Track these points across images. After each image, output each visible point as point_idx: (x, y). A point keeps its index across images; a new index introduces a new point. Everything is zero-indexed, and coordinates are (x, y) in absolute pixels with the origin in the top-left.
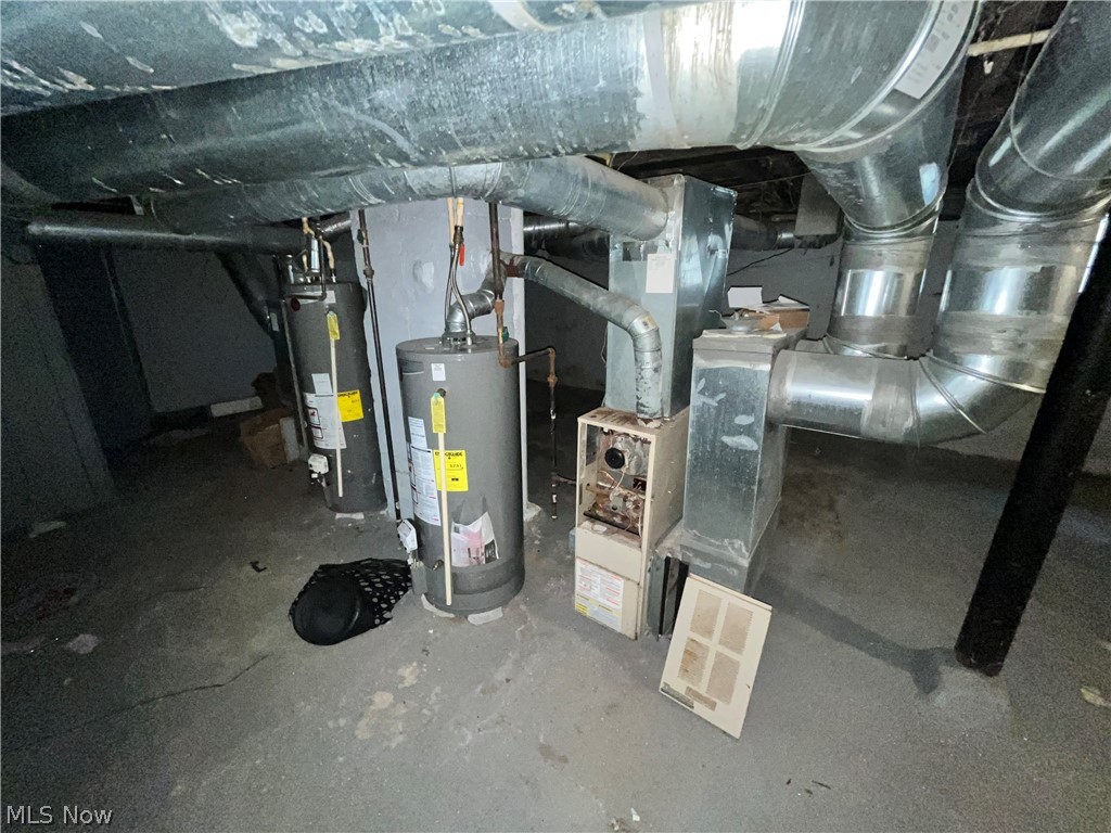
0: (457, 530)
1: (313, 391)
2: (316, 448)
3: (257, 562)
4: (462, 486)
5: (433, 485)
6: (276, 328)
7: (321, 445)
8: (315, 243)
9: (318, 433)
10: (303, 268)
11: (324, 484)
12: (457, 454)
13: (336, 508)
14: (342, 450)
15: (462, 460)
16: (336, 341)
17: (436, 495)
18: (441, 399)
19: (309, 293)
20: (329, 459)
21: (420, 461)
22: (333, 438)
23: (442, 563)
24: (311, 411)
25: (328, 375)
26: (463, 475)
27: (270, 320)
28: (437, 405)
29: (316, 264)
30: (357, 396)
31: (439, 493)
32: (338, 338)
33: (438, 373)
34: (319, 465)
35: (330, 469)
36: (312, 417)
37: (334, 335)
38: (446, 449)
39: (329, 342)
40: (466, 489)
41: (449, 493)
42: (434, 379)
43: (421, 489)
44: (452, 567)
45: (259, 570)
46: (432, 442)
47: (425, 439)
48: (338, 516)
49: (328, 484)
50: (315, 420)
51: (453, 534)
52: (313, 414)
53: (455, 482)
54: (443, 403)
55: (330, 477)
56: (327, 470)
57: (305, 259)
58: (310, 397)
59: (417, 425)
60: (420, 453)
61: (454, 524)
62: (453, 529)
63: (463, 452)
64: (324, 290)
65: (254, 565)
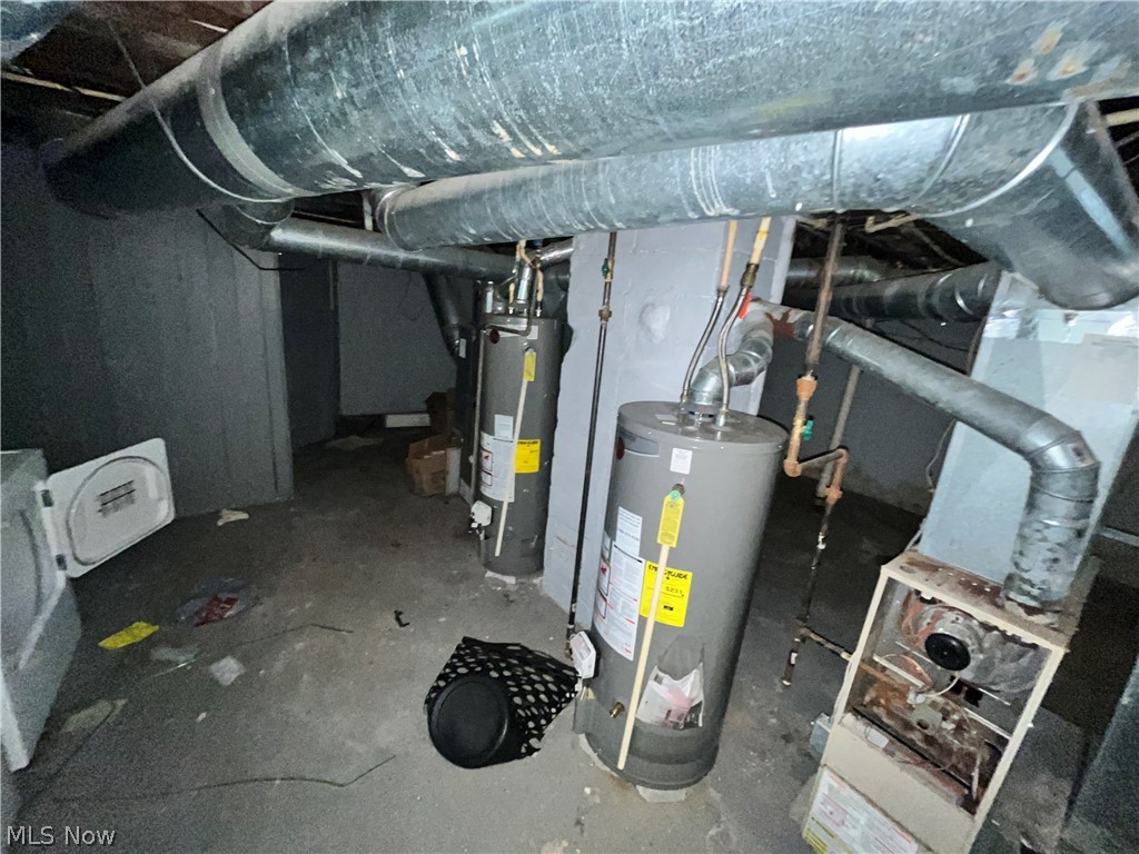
0: (657, 679)
1: (492, 433)
2: (482, 495)
3: (401, 613)
4: (677, 619)
5: (635, 606)
6: (462, 354)
7: (487, 492)
8: (527, 272)
9: (486, 479)
10: (507, 297)
11: (482, 536)
12: (679, 575)
13: (489, 565)
14: (509, 504)
15: (685, 586)
16: (529, 383)
17: (636, 620)
18: (680, 501)
19: (510, 326)
20: (493, 511)
21: (623, 568)
22: (502, 487)
23: (622, 709)
24: (485, 454)
25: (512, 418)
26: (681, 606)
27: (458, 346)
28: (673, 510)
29: (523, 294)
30: (537, 447)
31: (642, 621)
32: (532, 380)
33: (681, 461)
34: (481, 514)
35: (492, 521)
36: (485, 460)
37: (529, 375)
38: (668, 565)
39: (521, 383)
40: (682, 625)
41: (657, 624)
42: (672, 469)
43: (616, 604)
44: (636, 720)
45: (402, 625)
46: (649, 551)
47: (638, 543)
48: (489, 574)
49: (486, 537)
50: (487, 464)
51: (651, 683)
52: (487, 457)
53: (668, 611)
54: (681, 507)
55: (490, 532)
56: (488, 523)
57: (512, 287)
58: (487, 440)
59: (630, 524)
60: (625, 559)
61: (656, 671)
62: (653, 676)
63: (690, 575)
64: (529, 324)
65: (398, 615)
